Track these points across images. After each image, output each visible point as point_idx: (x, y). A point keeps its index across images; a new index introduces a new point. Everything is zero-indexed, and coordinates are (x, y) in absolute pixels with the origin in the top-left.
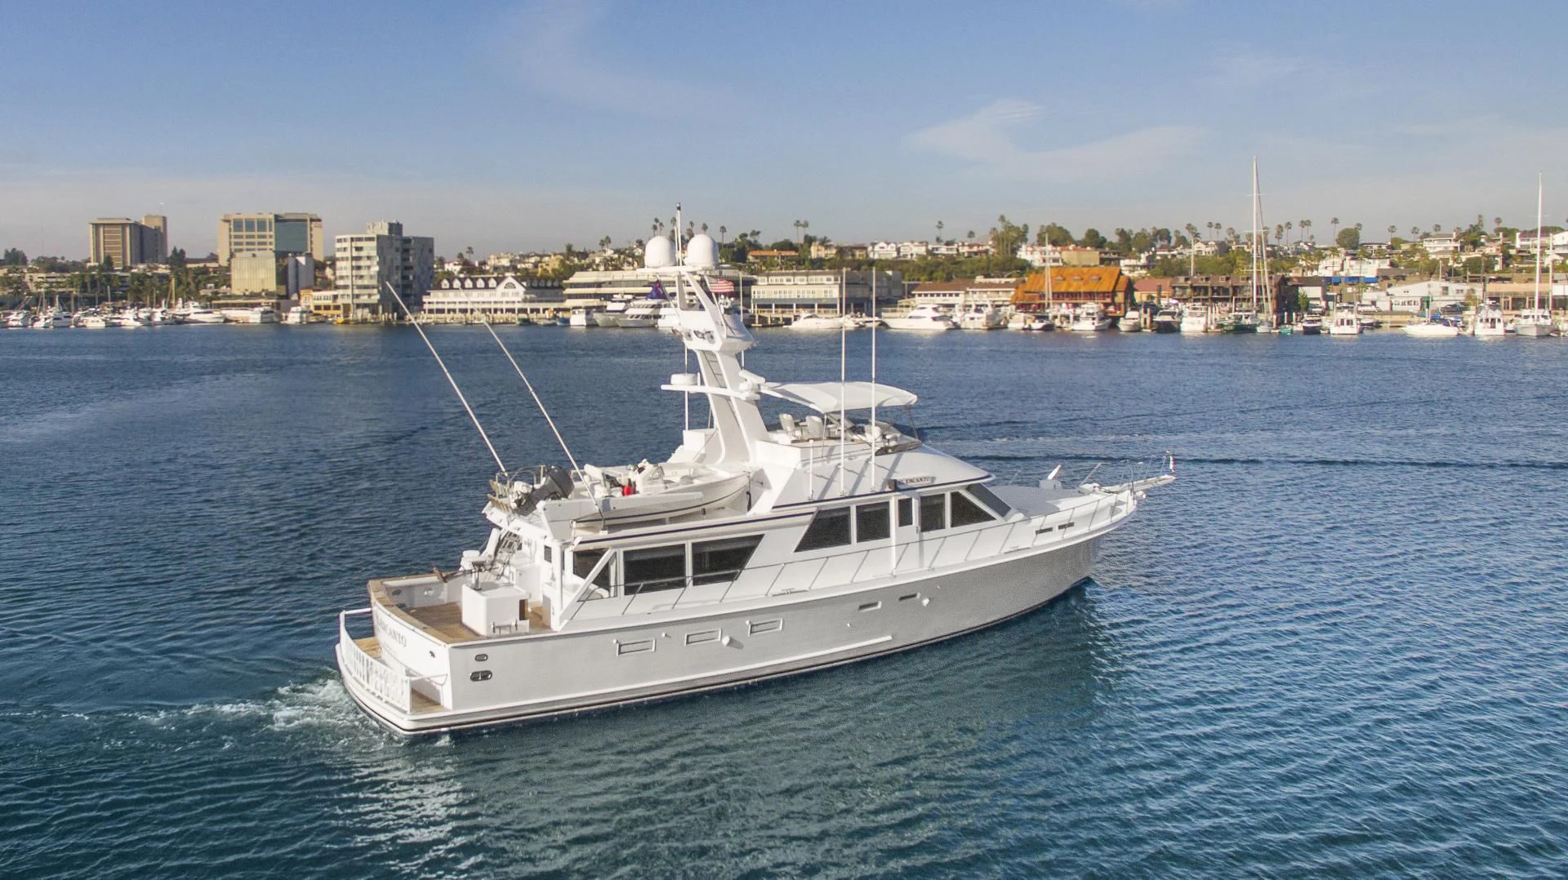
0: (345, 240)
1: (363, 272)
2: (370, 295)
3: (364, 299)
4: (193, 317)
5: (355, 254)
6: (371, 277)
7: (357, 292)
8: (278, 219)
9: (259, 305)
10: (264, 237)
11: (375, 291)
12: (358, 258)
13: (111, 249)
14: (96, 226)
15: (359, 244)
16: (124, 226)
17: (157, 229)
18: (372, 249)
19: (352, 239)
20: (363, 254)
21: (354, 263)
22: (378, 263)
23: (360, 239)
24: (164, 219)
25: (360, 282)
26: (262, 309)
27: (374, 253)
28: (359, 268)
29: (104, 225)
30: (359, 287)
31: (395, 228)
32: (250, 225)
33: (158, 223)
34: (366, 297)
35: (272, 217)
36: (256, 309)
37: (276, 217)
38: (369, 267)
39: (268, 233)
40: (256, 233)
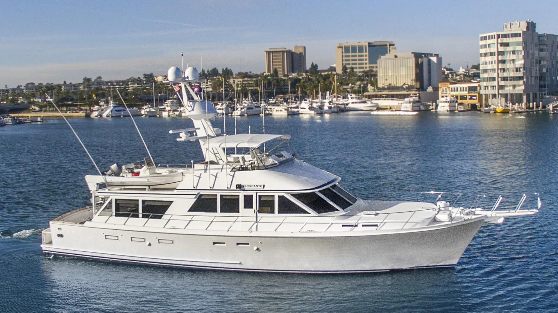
0: (490, 37)
1: (508, 65)
2: (514, 86)
3: (509, 90)
4: (351, 106)
5: (501, 49)
6: (517, 70)
7: (502, 83)
8: (370, 45)
9: (408, 96)
10: (362, 56)
11: (521, 82)
12: (502, 53)
13: (276, 65)
14: (269, 53)
15: (505, 40)
16: (283, 52)
17: (301, 54)
18: (518, 44)
19: (498, 36)
20: (510, 49)
21: (500, 58)
22: (524, 57)
23: (506, 36)
24: (305, 48)
25: (505, 75)
26: (412, 100)
27: (520, 48)
28: (503, 62)
29: (273, 52)
30: (505, 79)
31: (531, 26)
32: (354, 49)
33: (301, 50)
34: (511, 88)
35: (367, 44)
36: (407, 99)
37: (369, 43)
38: (514, 61)
39: (364, 54)
40: (357, 54)
